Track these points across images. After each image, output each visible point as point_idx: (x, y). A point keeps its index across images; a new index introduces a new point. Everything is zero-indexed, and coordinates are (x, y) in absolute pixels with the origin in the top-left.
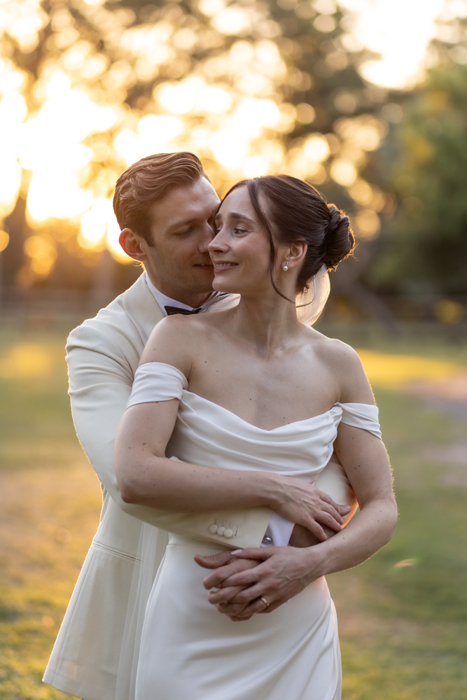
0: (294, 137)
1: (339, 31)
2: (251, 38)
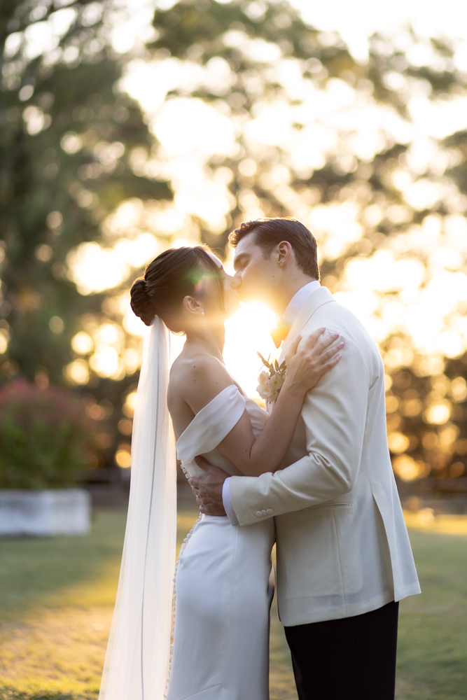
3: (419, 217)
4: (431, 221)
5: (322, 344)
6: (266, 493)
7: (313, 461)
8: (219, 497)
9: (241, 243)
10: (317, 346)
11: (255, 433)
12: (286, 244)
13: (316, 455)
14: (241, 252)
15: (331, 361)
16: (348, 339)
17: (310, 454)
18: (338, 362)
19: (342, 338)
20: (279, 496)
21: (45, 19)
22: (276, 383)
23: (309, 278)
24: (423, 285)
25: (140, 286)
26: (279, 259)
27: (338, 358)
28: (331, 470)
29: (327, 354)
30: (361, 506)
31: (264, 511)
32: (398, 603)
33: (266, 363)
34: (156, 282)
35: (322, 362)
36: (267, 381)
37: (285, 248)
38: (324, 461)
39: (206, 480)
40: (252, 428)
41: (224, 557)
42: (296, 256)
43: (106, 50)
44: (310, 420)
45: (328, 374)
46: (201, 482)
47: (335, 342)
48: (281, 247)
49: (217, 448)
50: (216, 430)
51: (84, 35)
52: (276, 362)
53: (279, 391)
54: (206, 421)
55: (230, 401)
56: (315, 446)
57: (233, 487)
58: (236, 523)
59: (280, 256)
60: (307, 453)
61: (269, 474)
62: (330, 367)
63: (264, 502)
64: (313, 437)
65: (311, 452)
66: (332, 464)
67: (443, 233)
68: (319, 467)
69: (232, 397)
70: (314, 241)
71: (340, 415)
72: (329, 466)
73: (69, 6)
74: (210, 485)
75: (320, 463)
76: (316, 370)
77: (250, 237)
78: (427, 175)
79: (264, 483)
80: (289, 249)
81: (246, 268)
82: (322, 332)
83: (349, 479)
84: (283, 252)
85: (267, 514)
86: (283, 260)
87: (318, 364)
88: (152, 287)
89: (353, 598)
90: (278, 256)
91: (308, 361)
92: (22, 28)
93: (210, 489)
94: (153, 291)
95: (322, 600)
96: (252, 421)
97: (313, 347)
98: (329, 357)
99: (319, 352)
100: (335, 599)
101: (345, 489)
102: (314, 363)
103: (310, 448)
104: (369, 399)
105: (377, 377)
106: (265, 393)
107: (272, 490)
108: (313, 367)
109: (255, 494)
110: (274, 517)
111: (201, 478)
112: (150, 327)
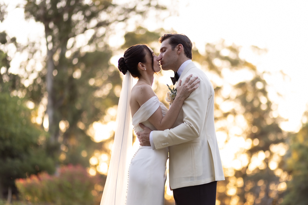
0: (253, 151)
1: (269, 109)
2: (234, 113)
3: (226, 115)
4: (230, 117)
5: (191, 81)
6: (166, 136)
7: (185, 125)
8: (148, 138)
9: (164, 42)
10: (190, 81)
11: (163, 115)
12: (181, 45)
13: (187, 122)
14: (163, 46)
15: (195, 87)
16: (201, 80)
17: (185, 122)
18: (197, 87)
19: (199, 79)
20: (172, 138)
21: (83, 32)
22: (173, 96)
23: (188, 59)
24: (226, 141)
25: (122, 59)
26: (178, 51)
27: (197, 86)
28: (192, 128)
29: (193, 84)
30: (203, 144)
31: (165, 143)
32: (217, 181)
33: (170, 89)
34: (128, 57)
35: (192, 87)
36: (170, 95)
37: (180, 47)
38: (190, 124)
39: (143, 132)
40: (162, 113)
41: (148, 161)
42: (184, 50)
43: (106, 46)
44: (185, 110)
45: (193, 92)
46: (141, 133)
47: (196, 80)
48: (179, 46)
49: (148, 120)
50: (148, 112)
51: (97, 41)
52: (174, 88)
53: (174, 99)
54: (145, 108)
55: (154, 102)
56: (187, 119)
57: (154, 135)
58: (154, 149)
59: (178, 50)
60: (183, 122)
61: (168, 130)
62: (194, 89)
63: (166, 140)
64: (186, 116)
65: (185, 121)
66: (192, 126)
67: (234, 121)
68: (188, 126)
69: (155, 100)
70: (191, 44)
71: (196, 107)
72: (191, 126)
73: (92, 28)
74: (145, 134)
75: (188, 125)
76: (190, 90)
77: (167, 40)
78: (229, 99)
79: (166, 133)
80: (182, 47)
81: (164, 53)
82: (191, 76)
83: (199, 132)
84: (180, 48)
85: (167, 145)
86: (179, 52)
87: (190, 88)
88: (126, 59)
89: (199, 178)
90: (177, 49)
91: (186, 87)
92: (74, 36)
93: (145, 135)
94: (127, 61)
95: (187, 178)
96: (162, 111)
97: (188, 82)
98: (194, 85)
99: (190, 84)
100: (192, 178)
101: (197, 136)
102: (188, 87)
103: (184, 120)
104: (208, 103)
105: (212, 95)
106: (169, 100)
107: (169, 135)
108: (188, 89)
109: (163, 137)
110: (169, 147)
111: (141, 132)
112: (125, 75)
